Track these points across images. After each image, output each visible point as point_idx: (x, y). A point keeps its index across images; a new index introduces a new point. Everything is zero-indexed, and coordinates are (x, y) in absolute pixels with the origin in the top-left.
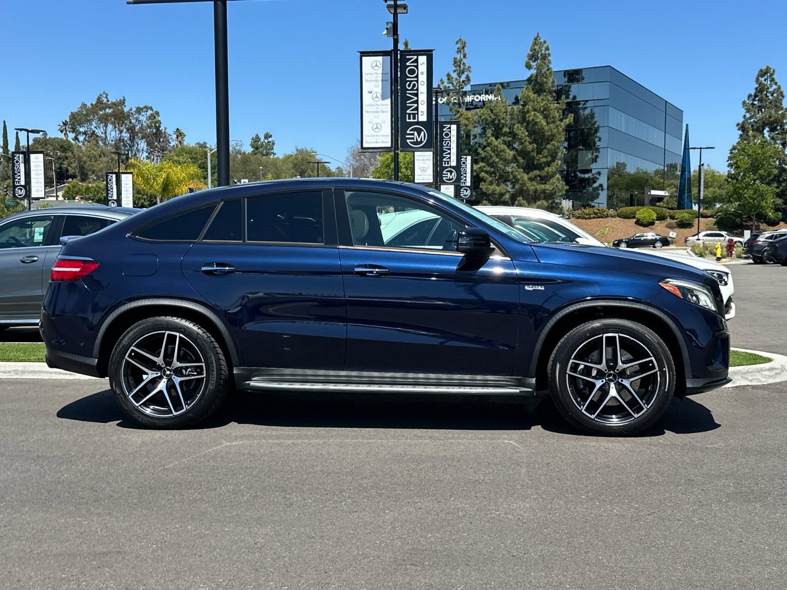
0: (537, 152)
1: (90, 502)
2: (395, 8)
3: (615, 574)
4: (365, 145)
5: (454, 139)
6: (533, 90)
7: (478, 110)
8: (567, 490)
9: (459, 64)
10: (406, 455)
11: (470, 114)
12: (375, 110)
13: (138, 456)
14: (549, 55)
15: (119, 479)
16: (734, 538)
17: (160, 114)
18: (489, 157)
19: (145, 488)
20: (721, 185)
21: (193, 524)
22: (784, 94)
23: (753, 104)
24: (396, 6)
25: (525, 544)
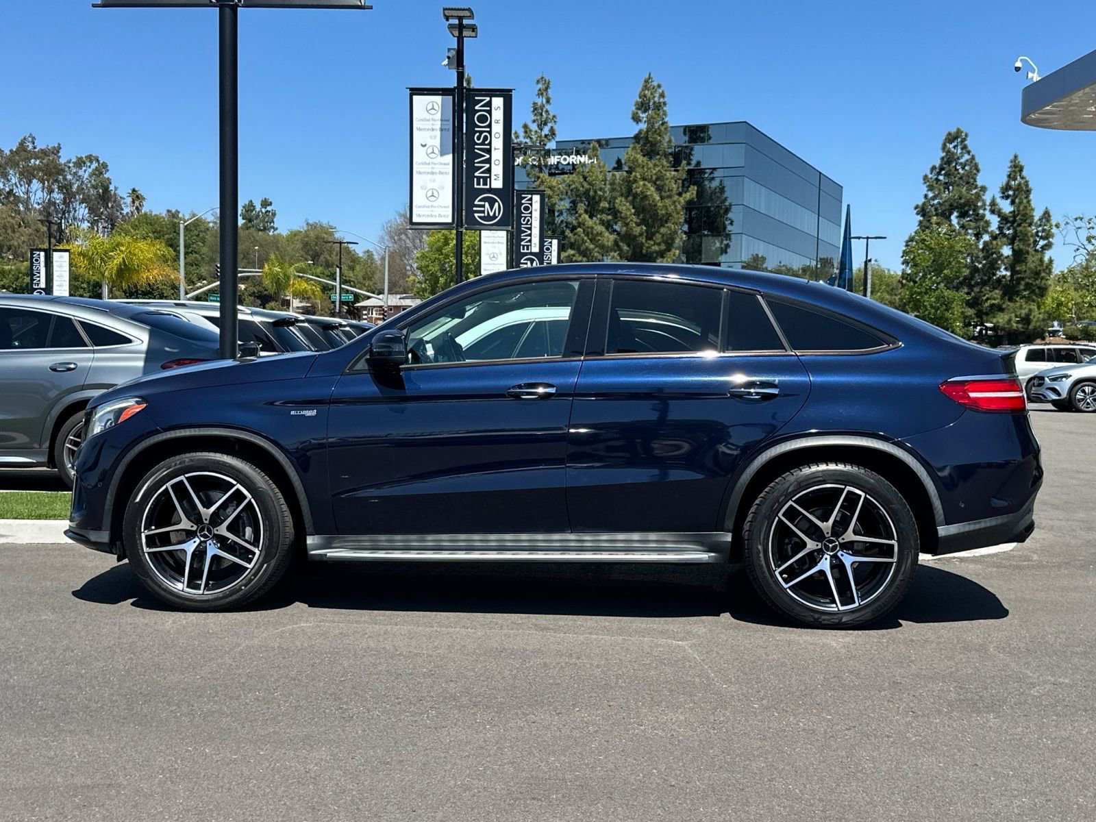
0: (646, 237)
1: (56, 714)
2: (462, 28)
3: (814, 808)
4: (415, 220)
5: (536, 215)
6: (642, 150)
7: (566, 176)
8: (733, 696)
9: (540, 111)
10: (504, 648)
11: (554, 181)
12: (430, 171)
13: (118, 650)
14: (665, 104)
15: (95, 682)
16: (966, 760)
17: (109, 168)
18: (581, 242)
19: (135, 695)
20: (892, 290)
21: (213, 746)
22: (980, 167)
23: (937, 180)
24: (461, 27)
25: (686, 770)
